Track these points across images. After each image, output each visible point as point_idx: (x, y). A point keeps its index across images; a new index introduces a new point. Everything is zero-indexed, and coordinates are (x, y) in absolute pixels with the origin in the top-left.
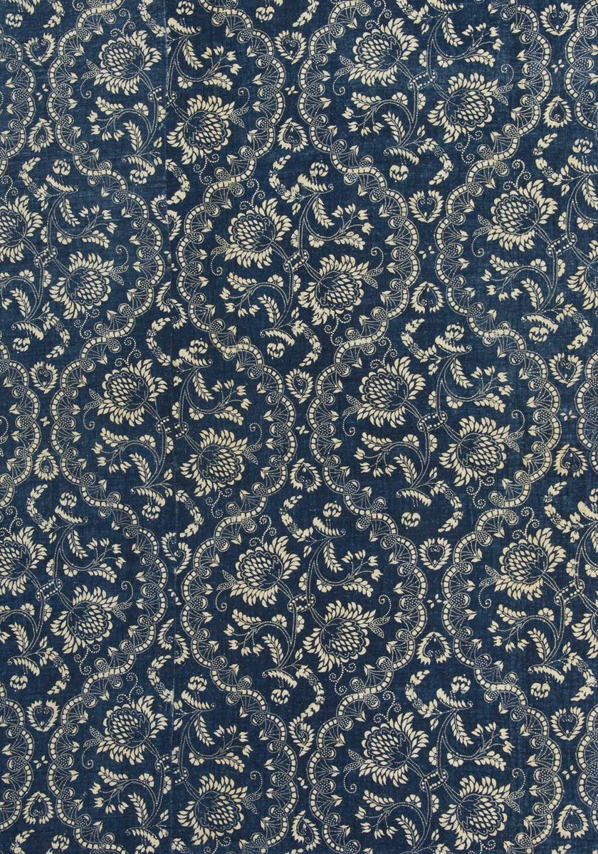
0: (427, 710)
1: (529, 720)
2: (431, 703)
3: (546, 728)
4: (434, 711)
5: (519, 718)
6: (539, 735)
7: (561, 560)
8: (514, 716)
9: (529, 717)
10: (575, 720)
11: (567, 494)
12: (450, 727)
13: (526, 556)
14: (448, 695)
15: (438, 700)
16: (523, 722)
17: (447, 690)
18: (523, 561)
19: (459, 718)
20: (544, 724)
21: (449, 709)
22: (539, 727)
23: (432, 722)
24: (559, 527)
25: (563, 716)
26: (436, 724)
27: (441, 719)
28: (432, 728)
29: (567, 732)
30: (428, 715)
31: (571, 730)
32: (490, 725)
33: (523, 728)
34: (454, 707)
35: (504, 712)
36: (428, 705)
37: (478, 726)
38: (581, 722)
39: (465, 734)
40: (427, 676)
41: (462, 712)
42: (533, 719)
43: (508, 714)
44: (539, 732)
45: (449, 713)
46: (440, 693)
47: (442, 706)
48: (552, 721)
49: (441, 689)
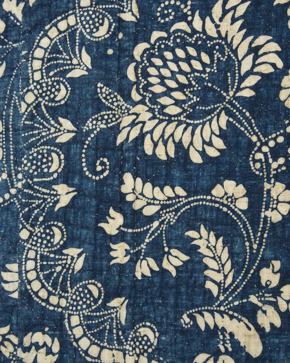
13: (188, 59)
18: (181, 72)
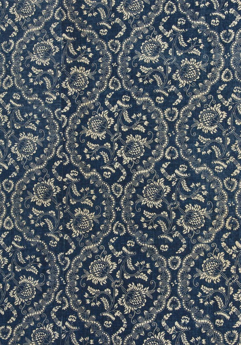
0: (171, 331)
1: (215, 335)
2: (172, 327)
3: (222, 339)
4: (174, 331)
5: (210, 335)
6: (219, 342)
7: (229, 266)
8: (208, 334)
9: (214, 334)
10: (234, 336)
11: (231, 237)
12: (181, 338)
14: (180, 324)
15: (175, 326)
16: (212, 336)
17: (180, 322)
19: (184, 334)
20: (221, 337)
21: (181, 330)
22: (219, 339)
23: (173, 336)
24: (227, 252)
25: (229, 334)
26: (175, 337)
27: (177, 335)
28: (173, 339)
29: (231, 341)
30: (171, 333)
31: (233, 340)
32: (198, 337)
33: (212, 339)
34: (183, 330)
35: (204, 332)
36: (171, 329)
37: (193, 338)
38: (237, 337)
39: (187, 342)
40: (171, 316)
41: (186, 332)
42: (216, 335)
43: (205, 333)
44: (219, 341)
45: (180, 332)
46: (176, 323)
47: (177, 329)
48: (225, 336)
49: (177, 322)
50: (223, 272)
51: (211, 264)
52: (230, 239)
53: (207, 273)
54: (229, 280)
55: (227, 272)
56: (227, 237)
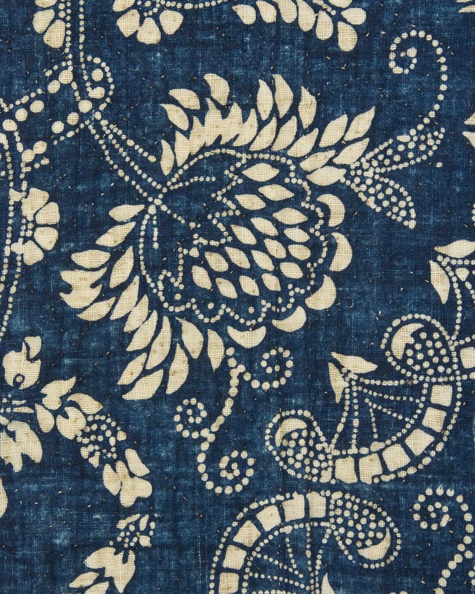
50: (132, 198)
51: (255, 272)
52: (61, 540)
53: (303, 174)
54: (73, 118)
55: (93, 196)
56: (92, 561)
